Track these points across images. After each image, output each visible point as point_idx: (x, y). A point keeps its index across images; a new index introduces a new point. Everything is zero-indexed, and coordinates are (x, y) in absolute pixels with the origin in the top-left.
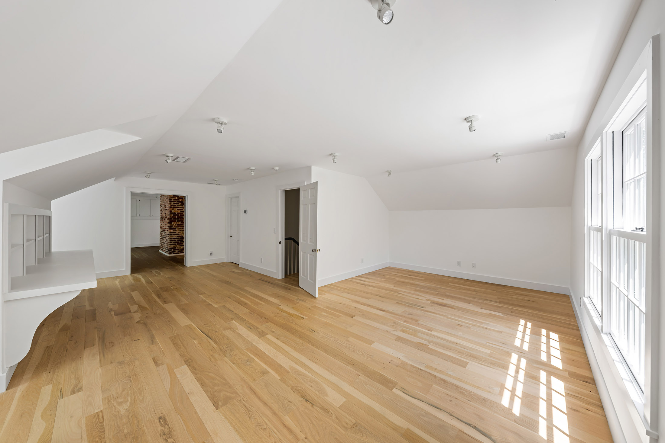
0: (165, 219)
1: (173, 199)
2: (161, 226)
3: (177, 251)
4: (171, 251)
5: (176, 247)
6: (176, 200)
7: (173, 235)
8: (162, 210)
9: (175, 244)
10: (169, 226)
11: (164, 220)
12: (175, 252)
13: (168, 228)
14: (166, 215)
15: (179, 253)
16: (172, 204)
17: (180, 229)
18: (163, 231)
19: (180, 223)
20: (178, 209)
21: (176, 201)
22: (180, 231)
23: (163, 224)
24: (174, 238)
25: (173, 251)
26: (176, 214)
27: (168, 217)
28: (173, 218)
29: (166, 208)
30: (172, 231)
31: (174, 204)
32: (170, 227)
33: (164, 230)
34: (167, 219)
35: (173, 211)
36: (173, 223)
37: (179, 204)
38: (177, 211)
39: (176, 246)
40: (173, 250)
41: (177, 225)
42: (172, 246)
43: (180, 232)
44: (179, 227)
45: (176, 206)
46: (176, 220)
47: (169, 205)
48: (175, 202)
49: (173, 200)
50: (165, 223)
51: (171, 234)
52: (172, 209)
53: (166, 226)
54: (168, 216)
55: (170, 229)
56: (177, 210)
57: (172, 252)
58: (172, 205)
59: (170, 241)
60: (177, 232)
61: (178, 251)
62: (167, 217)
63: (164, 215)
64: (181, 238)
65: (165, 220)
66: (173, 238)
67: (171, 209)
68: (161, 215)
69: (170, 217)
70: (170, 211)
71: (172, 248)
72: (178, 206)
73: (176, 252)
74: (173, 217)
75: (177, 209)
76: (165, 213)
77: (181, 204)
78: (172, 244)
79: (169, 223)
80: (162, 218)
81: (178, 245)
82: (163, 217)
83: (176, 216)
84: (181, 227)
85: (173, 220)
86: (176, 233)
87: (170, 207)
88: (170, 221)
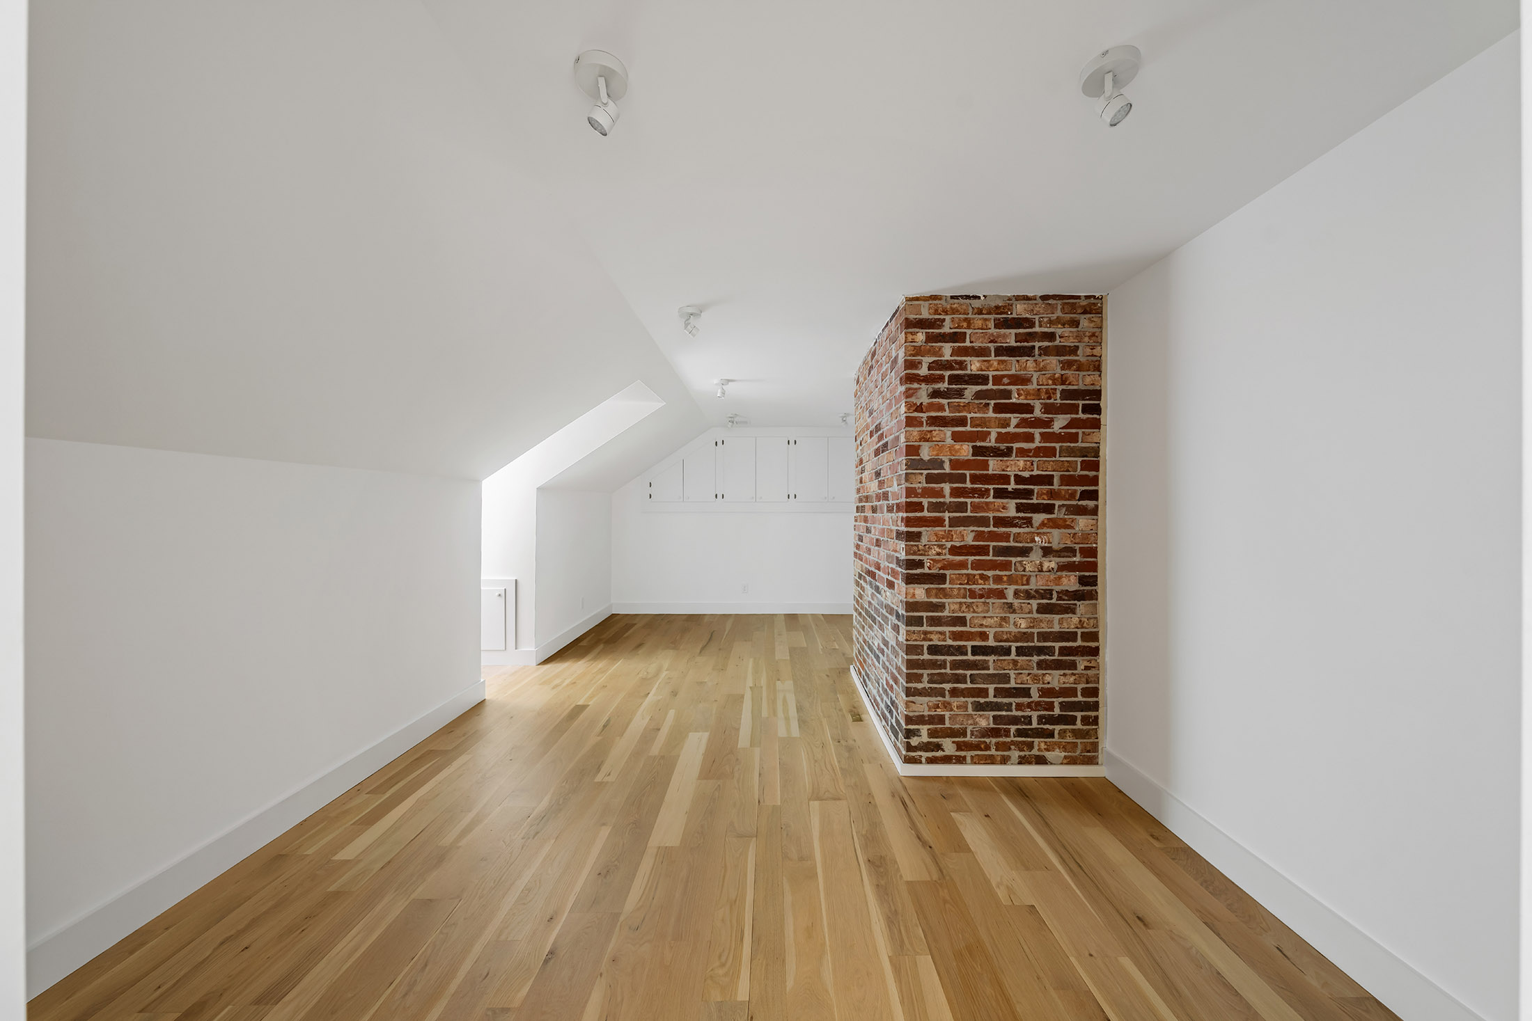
0: (874, 510)
1: (927, 360)
2: (858, 547)
3: (949, 746)
4: (914, 741)
5: (947, 714)
6: (948, 366)
7: (925, 628)
8: (861, 461)
9: (941, 693)
10: (903, 556)
11: (869, 514)
12: (938, 747)
13: (894, 566)
14: (881, 484)
15: (961, 760)
16: (923, 397)
17: (970, 579)
18: (868, 578)
19: (969, 540)
20: (957, 437)
21: (947, 374)
22: (973, 594)
23: (867, 537)
24: (934, 650)
25: (925, 738)
26: (947, 469)
27: (896, 496)
28: (925, 502)
29: (881, 438)
30: (920, 593)
31: (936, 394)
32: (910, 564)
33: (872, 575)
34: (890, 509)
35: (926, 453)
36: (928, 535)
37: (960, 394)
38: (951, 448)
39: (947, 706)
40: (924, 729)
41: (954, 551)
42: (923, 706)
43: (969, 606)
44: (962, 565)
45: (946, 413)
46: (947, 515)
47: (903, 409)
48: (941, 378)
49: (923, 371)
50: (875, 535)
51: (914, 614)
52: (924, 439)
53: (883, 552)
54: (895, 488)
55: (910, 580)
56: (949, 441)
57: (926, 747)
58: (919, 408)
59: (910, 664)
60: (951, 607)
61: (960, 747)
62: (885, 496)
63: (873, 487)
64: (976, 650)
65: (878, 515)
66: (926, 644)
67: (915, 431)
68: (858, 491)
69: (910, 492)
70: (912, 450)
71: (921, 720)
72: (958, 408)
73: (947, 753)
74: (926, 493)
75: (948, 432)
76: (878, 474)
77: (978, 395)
78: (920, 686)
79: (899, 535)
80: (866, 507)
81: (956, 702)
82: (867, 499)
83: (947, 488)
84: (976, 565)
85: (926, 514)
86: (946, 613)
87: (910, 422)
88: (908, 521)
